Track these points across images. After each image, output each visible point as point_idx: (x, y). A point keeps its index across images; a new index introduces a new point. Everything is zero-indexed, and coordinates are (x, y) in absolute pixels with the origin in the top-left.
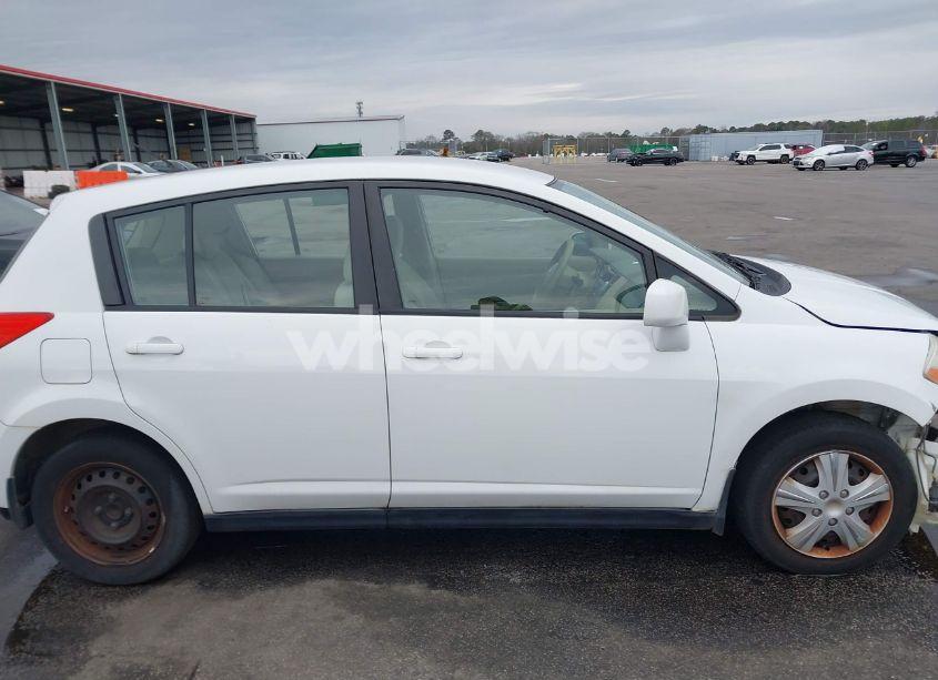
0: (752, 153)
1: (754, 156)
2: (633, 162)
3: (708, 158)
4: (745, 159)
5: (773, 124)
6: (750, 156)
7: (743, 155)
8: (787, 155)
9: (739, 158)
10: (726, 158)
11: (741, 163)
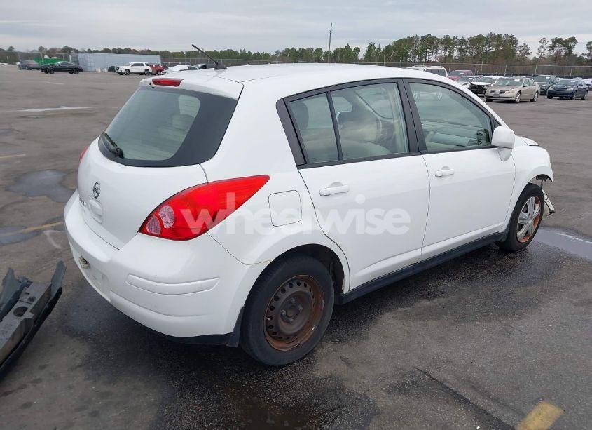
0: (127, 68)
1: (128, 70)
2: (46, 70)
3: (93, 70)
4: (123, 71)
5: (114, 49)
6: (126, 70)
7: (122, 68)
8: (148, 70)
9: (119, 71)
10: (106, 70)
11: (121, 74)
